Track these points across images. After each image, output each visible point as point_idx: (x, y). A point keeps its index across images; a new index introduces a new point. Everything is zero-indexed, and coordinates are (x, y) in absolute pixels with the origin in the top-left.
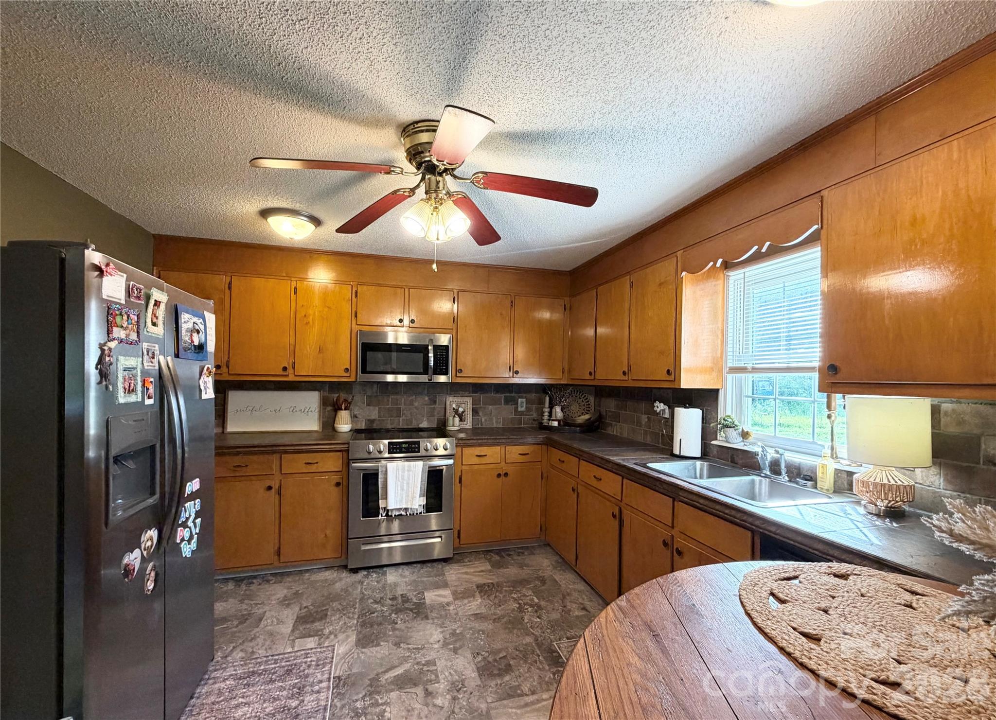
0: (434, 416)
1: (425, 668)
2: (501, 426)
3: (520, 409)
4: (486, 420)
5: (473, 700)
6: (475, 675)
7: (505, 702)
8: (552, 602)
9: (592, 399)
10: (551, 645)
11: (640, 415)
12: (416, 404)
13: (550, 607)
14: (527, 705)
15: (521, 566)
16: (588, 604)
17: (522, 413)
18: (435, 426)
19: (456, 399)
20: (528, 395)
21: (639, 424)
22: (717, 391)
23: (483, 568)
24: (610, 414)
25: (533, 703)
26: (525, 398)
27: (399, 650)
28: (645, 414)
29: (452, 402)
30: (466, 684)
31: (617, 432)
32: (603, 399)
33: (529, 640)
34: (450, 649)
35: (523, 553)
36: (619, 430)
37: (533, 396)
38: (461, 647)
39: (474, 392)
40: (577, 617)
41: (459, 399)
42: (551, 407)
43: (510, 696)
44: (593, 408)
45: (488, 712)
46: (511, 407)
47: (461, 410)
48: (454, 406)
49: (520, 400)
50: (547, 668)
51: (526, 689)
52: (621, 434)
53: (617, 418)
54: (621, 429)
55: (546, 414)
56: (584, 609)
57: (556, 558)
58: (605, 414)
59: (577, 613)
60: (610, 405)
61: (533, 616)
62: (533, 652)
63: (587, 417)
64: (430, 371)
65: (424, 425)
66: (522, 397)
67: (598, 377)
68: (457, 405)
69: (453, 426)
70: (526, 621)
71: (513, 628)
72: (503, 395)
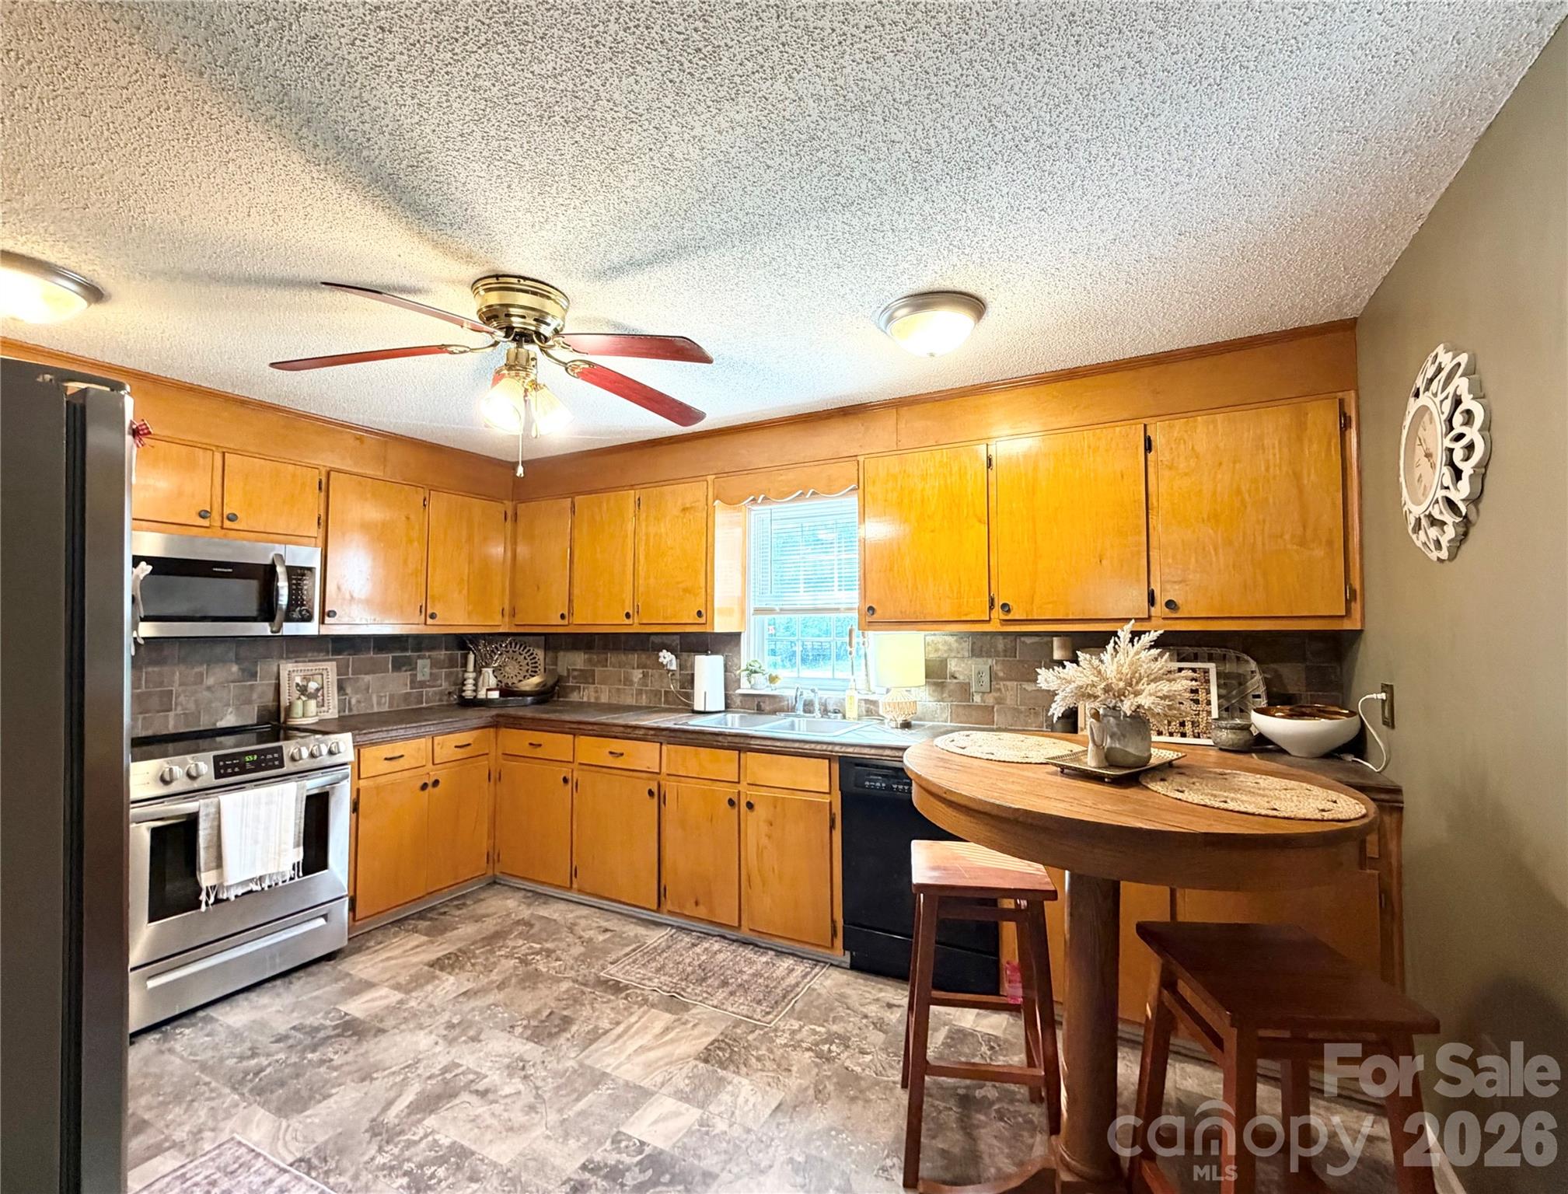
0: (249, 702)
1: (448, 1076)
2: (387, 709)
3: (419, 678)
4: (359, 702)
5: (553, 1065)
6: (530, 1045)
7: (593, 1047)
8: (560, 940)
9: (540, 654)
10: (599, 977)
11: (630, 670)
12: (210, 681)
13: (563, 945)
14: (619, 1036)
15: (478, 919)
16: (605, 924)
17: (422, 684)
18: (252, 720)
19: (301, 666)
20: (434, 654)
21: (628, 681)
22: (739, 634)
23: (415, 943)
24: (576, 673)
25: (626, 1031)
26: (429, 657)
27: (377, 1083)
28: (638, 668)
29: (292, 672)
30: (526, 1057)
31: (589, 697)
32: (561, 654)
33: (565, 986)
34: (465, 1042)
35: (464, 904)
36: (593, 694)
37: (442, 654)
38: (479, 1033)
39: (337, 651)
40: (604, 941)
41: (311, 666)
42: (478, 671)
43: (592, 1041)
44: (541, 668)
45: (581, 1065)
46: (405, 676)
47: (313, 686)
48: (298, 680)
49: (420, 662)
50: (612, 998)
51: (605, 1024)
52: (597, 698)
53: (587, 677)
54: (596, 692)
55: (471, 681)
56: (606, 930)
57: (521, 894)
58: (565, 674)
59: (601, 938)
60: (577, 660)
61: (548, 962)
62: (583, 993)
63: (536, 680)
64: (279, 616)
65: (229, 720)
66: (423, 657)
67: (577, 620)
68: (305, 678)
69: (304, 716)
70: (545, 970)
71: (535, 984)
72: (390, 656)
